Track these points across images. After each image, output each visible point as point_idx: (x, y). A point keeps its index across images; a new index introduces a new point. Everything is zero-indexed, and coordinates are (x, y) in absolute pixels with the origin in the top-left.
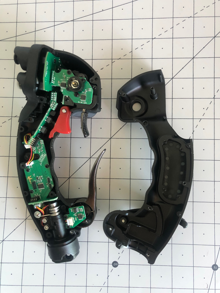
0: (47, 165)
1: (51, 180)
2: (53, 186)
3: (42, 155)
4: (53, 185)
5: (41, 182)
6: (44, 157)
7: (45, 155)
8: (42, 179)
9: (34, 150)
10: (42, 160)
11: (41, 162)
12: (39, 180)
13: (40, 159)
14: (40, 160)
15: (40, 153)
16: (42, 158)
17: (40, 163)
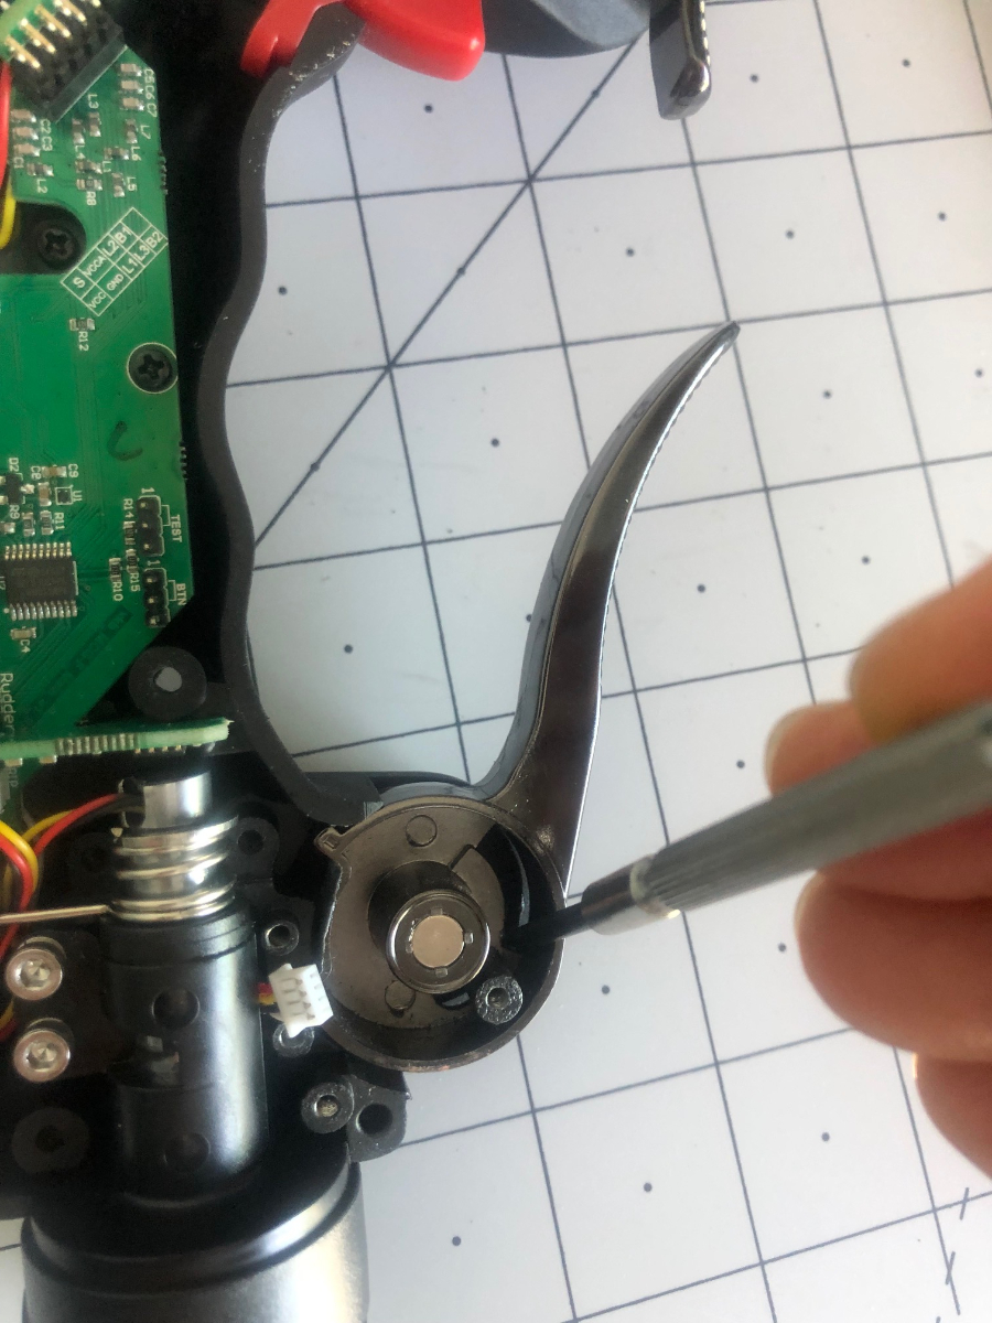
0: (155, 357)
1: (177, 526)
2: (181, 593)
3: (119, 238)
4: (182, 586)
5: (41, 539)
6: (135, 259)
7: (155, 241)
8: (64, 496)
9: (29, 157)
10: (112, 285)
11: (88, 314)
12: (33, 502)
13: (79, 276)
14: (77, 281)
15: (91, 200)
16: (114, 272)
17: (80, 313)
